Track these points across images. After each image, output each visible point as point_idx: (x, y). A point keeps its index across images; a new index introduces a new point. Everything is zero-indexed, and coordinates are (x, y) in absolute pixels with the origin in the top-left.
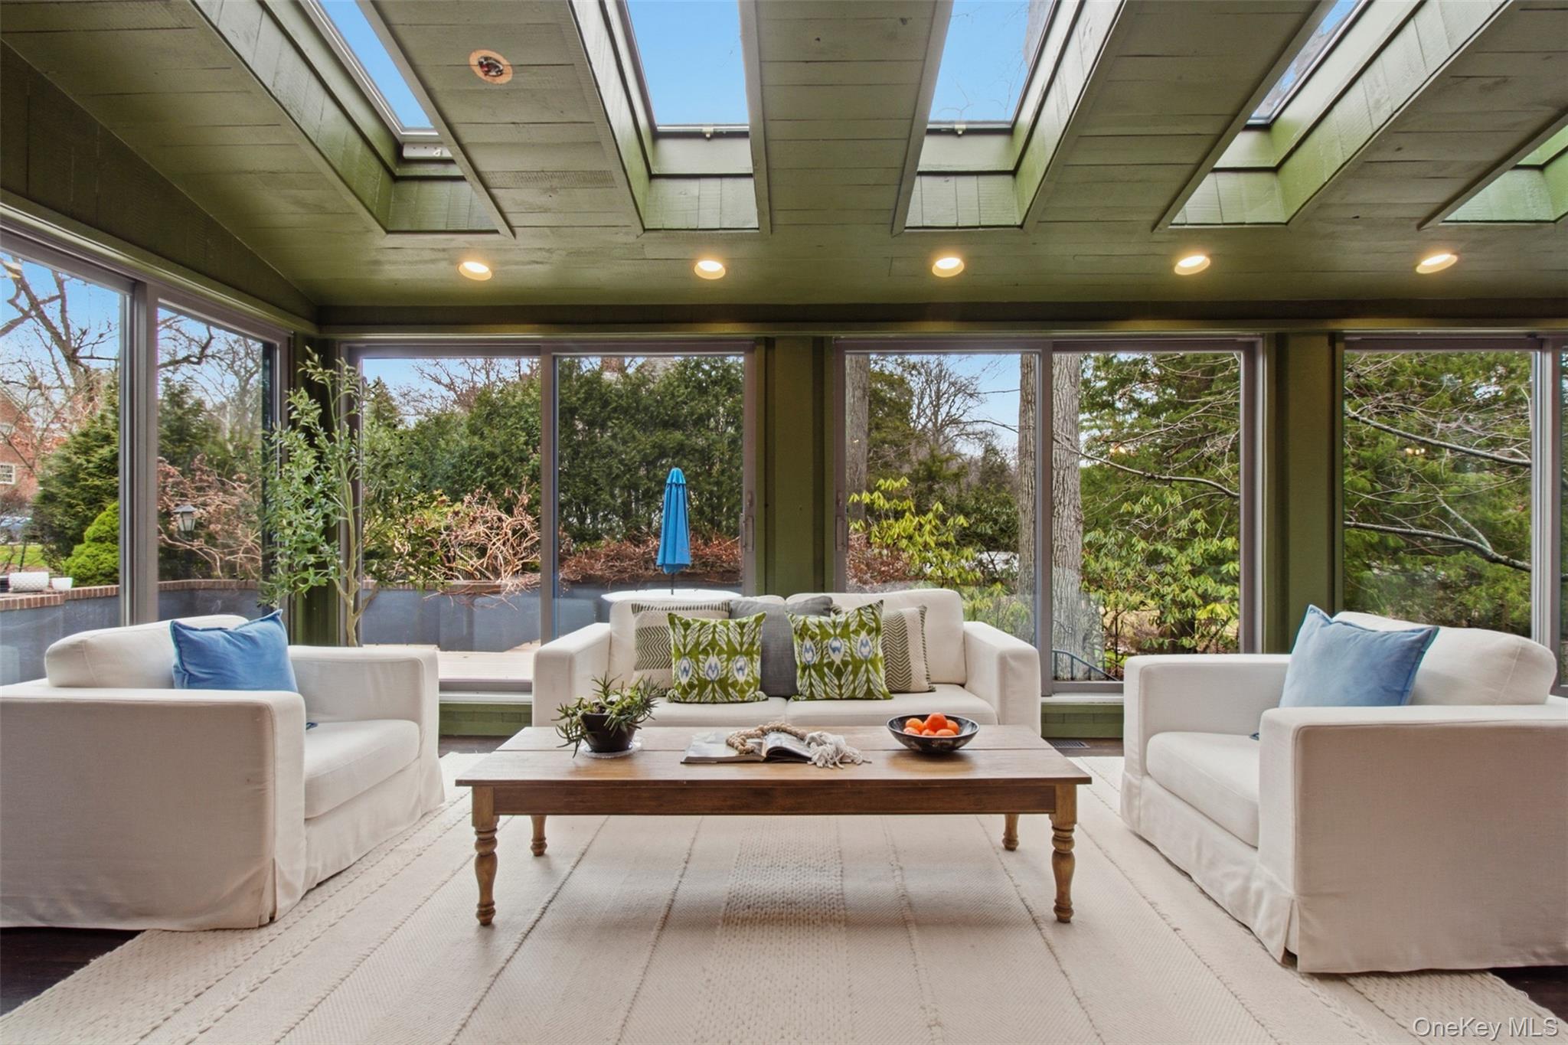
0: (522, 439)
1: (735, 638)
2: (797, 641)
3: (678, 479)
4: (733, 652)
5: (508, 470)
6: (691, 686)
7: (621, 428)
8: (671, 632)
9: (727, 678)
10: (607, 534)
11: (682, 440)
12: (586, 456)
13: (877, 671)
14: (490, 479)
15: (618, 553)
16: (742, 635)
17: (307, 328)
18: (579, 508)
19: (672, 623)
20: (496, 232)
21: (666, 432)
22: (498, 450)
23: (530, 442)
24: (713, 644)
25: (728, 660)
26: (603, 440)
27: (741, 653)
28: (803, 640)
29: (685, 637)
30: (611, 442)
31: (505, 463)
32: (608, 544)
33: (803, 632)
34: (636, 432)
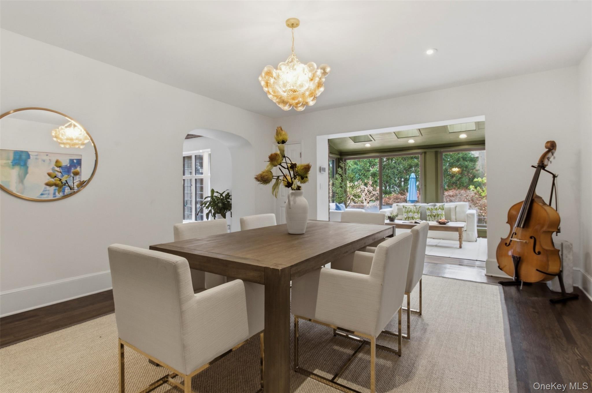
0: (368, 165)
1: (415, 210)
2: (427, 211)
3: (413, 176)
4: (414, 212)
5: (364, 174)
6: (407, 218)
7: (397, 160)
8: (403, 209)
9: (413, 217)
10: (394, 192)
11: (417, 163)
12: (387, 169)
13: (442, 216)
14: (360, 177)
15: (397, 197)
16: (416, 209)
17: (339, 157)
18: (385, 184)
19: (403, 207)
20: (372, 141)
21: (412, 160)
22: (362, 169)
23: (371, 166)
24: (411, 211)
25: (414, 214)
26: (392, 164)
27: (416, 213)
28: (428, 210)
29: (406, 209)
30: (394, 164)
31: (364, 172)
32: (394, 195)
33: (428, 209)
34: (402, 161)
